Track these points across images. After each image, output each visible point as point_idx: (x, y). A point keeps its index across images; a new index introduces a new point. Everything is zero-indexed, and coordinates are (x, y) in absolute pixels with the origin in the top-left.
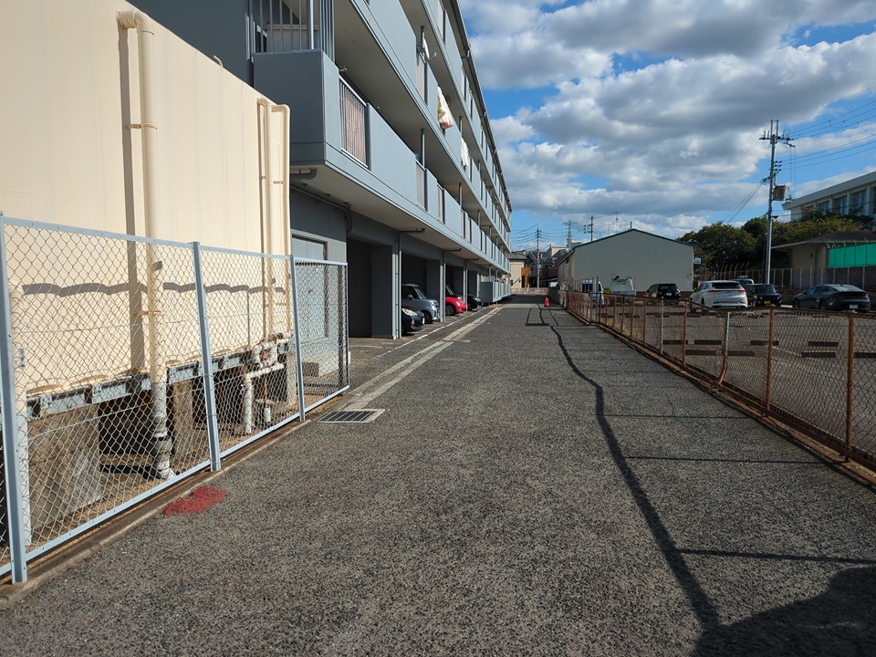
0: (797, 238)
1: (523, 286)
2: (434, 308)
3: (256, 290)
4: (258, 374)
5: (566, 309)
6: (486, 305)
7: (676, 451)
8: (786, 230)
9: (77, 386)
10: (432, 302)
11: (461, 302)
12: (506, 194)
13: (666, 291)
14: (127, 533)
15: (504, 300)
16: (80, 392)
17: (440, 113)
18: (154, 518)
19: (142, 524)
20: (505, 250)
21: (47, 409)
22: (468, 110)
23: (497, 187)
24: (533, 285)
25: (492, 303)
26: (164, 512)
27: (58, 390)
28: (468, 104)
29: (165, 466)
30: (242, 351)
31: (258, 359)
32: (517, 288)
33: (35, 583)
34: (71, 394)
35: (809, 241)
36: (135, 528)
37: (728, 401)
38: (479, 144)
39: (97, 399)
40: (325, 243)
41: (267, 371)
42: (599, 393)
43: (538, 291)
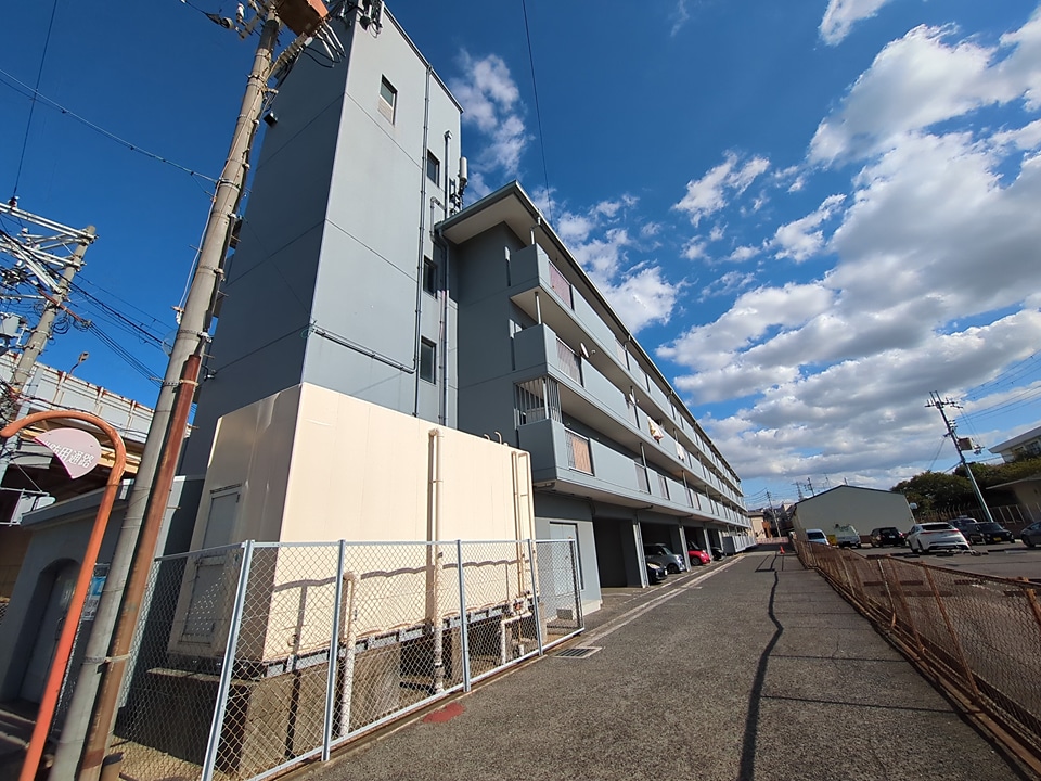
0: (1014, 477)
1: (767, 536)
2: (679, 561)
3: (513, 562)
4: (511, 620)
5: (797, 555)
6: (731, 555)
7: (812, 691)
8: (999, 472)
9: (391, 631)
10: (677, 557)
11: (706, 554)
12: (730, 470)
13: (888, 534)
14: (396, 733)
15: (749, 550)
16: (392, 634)
17: (652, 432)
18: (415, 723)
19: (407, 727)
20: (741, 511)
21: (372, 646)
22: (679, 425)
23: (720, 467)
24: (776, 535)
25: (736, 554)
26: (423, 720)
27: (380, 634)
28: (678, 420)
29: (440, 685)
30: (504, 603)
31: (512, 610)
32: (762, 538)
33: (333, 762)
34: (387, 636)
35: (1026, 480)
36: (402, 730)
37: (896, 643)
38: (695, 443)
39: (402, 639)
40: (576, 524)
41: (518, 618)
42: (778, 635)
43: (781, 540)
